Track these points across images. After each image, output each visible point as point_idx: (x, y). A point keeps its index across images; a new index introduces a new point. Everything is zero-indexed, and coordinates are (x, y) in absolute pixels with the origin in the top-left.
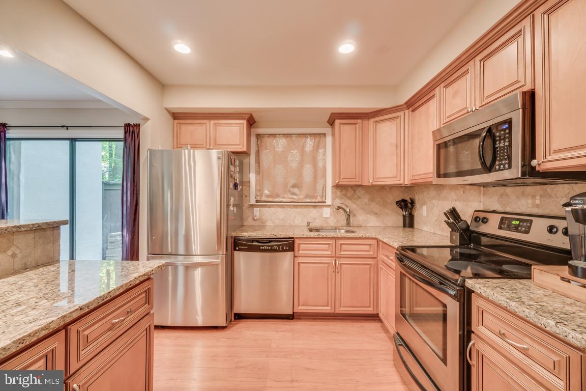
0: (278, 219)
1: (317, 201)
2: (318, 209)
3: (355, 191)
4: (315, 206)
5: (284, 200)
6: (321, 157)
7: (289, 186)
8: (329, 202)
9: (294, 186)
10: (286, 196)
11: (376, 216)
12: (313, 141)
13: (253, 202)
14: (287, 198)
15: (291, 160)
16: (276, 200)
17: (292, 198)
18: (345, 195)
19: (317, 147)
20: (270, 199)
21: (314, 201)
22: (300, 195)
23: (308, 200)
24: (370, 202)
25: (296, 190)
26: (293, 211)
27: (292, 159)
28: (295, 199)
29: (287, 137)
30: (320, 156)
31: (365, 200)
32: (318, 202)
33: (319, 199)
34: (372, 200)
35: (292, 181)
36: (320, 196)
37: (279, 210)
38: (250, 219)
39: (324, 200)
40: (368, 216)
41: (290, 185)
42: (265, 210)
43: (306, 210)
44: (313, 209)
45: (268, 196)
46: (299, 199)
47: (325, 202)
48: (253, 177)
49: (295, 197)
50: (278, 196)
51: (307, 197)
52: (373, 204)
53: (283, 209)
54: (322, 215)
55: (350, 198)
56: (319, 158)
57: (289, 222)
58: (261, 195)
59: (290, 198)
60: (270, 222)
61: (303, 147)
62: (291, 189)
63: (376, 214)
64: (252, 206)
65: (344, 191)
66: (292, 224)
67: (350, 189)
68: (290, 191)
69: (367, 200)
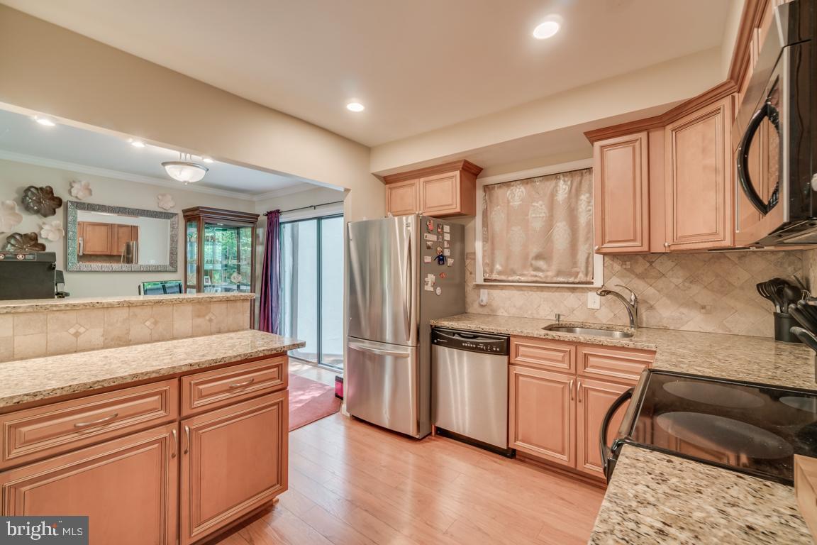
0: (515, 306)
1: (577, 280)
2: (578, 294)
3: (651, 263)
4: (573, 289)
5: (523, 279)
6: (584, 208)
7: (530, 258)
8: (598, 282)
9: (538, 257)
10: (526, 272)
11: (703, 311)
12: (569, 183)
13: (480, 281)
14: (529, 275)
15: (533, 218)
16: (510, 278)
17: (536, 276)
18: (631, 271)
19: (574, 194)
20: (503, 278)
21: (571, 280)
22: (548, 271)
23: (561, 279)
24: (687, 284)
25: (541, 264)
26: (537, 297)
27: (534, 215)
28: (540, 277)
29: (527, 183)
30: (582, 205)
31: (674, 280)
32: (579, 283)
33: (581, 277)
34: (693, 279)
35: (534, 250)
36: (583, 272)
37: (516, 293)
38: (476, 305)
39: (589, 279)
40: (685, 310)
41: (532, 255)
42: (495, 293)
43: (557, 294)
44: (570, 293)
45: (500, 273)
46: (546, 277)
47: (592, 283)
48: (478, 247)
49: (540, 274)
50: (513, 272)
51: (559, 273)
52: (695, 289)
53: (522, 292)
54: (585, 304)
55: (641, 276)
56: (580, 210)
57: (530, 312)
58: (492, 272)
59: (532, 276)
60: (502, 310)
61: (553, 195)
62: (534, 262)
63: (703, 307)
64: (478, 286)
65: (628, 263)
66: (535, 316)
67: (640, 259)
68: (531, 265)
69: (681, 280)
